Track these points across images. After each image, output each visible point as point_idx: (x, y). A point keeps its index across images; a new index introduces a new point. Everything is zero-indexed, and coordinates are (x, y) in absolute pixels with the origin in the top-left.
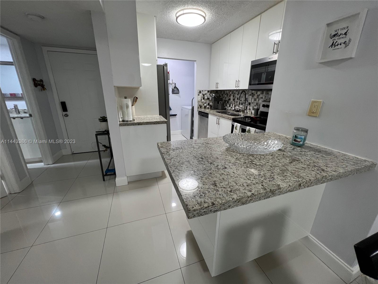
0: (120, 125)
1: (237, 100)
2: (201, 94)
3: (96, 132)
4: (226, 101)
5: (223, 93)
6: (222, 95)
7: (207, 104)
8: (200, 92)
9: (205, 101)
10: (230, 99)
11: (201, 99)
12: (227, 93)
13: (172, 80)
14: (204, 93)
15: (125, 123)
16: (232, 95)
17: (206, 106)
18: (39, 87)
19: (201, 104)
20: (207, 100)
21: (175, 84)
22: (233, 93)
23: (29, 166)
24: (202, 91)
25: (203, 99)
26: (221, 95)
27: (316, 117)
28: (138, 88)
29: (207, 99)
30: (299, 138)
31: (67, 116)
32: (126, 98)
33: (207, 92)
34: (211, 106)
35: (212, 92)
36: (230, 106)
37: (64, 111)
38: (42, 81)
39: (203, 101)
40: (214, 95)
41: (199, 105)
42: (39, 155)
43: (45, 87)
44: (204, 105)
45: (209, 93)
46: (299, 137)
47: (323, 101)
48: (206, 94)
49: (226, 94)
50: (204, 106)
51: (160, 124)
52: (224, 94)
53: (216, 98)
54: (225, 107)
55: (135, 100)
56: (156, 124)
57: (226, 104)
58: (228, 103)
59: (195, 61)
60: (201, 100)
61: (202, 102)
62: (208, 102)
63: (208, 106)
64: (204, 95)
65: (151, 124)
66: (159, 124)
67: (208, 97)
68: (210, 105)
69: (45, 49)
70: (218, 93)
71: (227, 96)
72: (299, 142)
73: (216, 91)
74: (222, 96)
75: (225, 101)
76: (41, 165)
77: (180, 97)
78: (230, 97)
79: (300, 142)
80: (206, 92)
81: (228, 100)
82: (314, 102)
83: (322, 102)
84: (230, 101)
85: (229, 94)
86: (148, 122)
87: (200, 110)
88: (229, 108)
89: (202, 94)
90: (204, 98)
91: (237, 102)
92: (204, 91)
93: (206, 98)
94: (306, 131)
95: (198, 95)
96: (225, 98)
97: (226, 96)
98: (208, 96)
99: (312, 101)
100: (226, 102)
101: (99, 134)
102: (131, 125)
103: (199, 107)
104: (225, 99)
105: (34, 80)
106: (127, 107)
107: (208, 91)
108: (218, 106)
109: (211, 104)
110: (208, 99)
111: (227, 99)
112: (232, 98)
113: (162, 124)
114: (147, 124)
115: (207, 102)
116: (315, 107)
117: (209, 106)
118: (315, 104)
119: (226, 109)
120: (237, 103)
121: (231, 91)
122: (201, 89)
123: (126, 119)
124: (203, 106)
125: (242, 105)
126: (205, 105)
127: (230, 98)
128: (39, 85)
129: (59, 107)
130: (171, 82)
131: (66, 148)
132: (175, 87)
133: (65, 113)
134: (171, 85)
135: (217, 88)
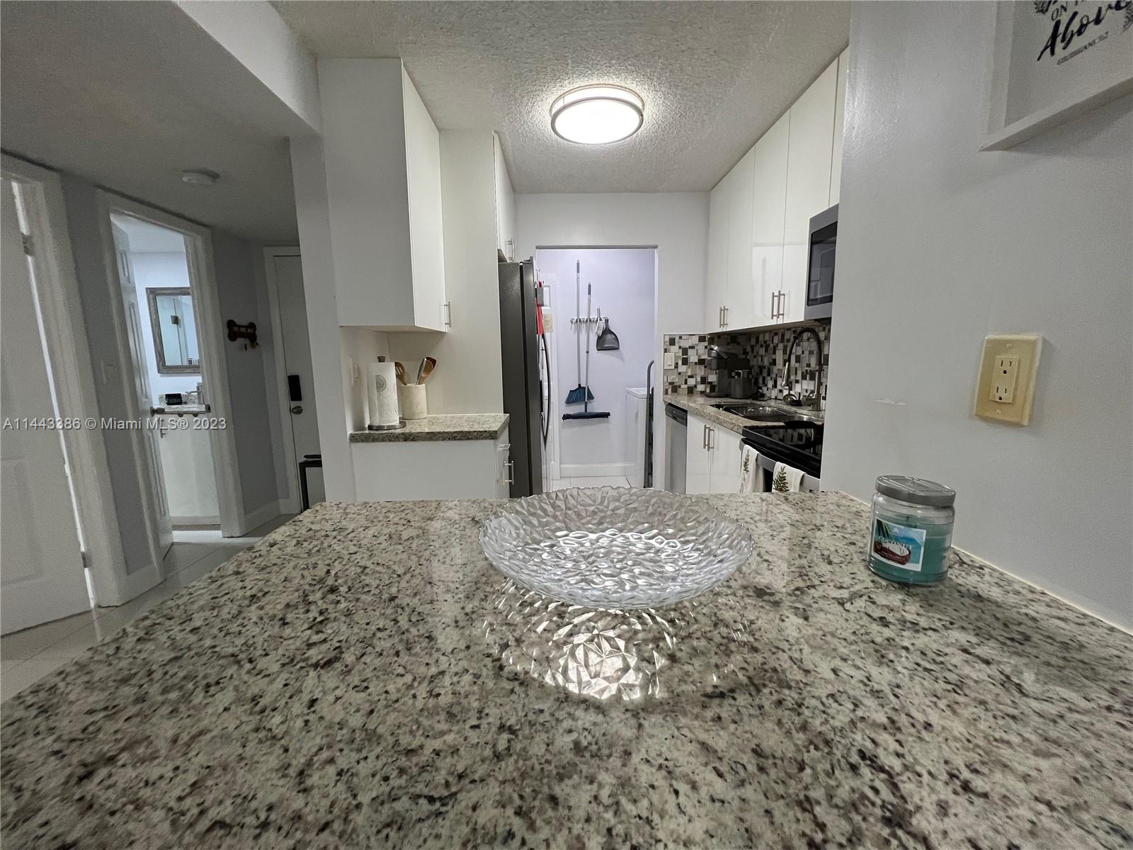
0: (353, 439)
1: (797, 365)
2: (675, 349)
3: (306, 457)
4: (764, 367)
5: (753, 341)
6: (752, 347)
7: (699, 380)
8: (672, 342)
9: (690, 370)
10: (774, 362)
11: (677, 364)
12: (765, 342)
13: (599, 310)
14: (685, 344)
16: (781, 346)
17: (695, 386)
18: (240, 341)
19: (673, 378)
20: (698, 366)
21: (607, 321)
22: (782, 341)
23: (178, 536)
24: (680, 338)
25: (683, 364)
26: (749, 349)
27: (1017, 425)
29: (696, 363)
30: (897, 539)
31: (298, 411)
32: (381, 359)
33: (697, 342)
34: (713, 387)
35: (716, 339)
36: (775, 386)
37: (293, 399)
38: (252, 326)
39: (682, 368)
40: (716, 348)
41: (670, 383)
42: (212, 511)
43: (258, 341)
44: (686, 383)
45: (706, 344)
46: (896, 530)
47: (1045, 341)
48: (692, 347)
49: (762, 346)
50: (686, 386)
51: (472, 439)
52: (759, 346)
53: (723, 358)
54: (761, 388)
55: (425, 366)
56: (460, 439)
57: (764, 378)
58: (769, 375)
59: (656, 247)
60: (676, 366)
61: (680, 373)
62: (700, 371)
63: (701, 388)
64: (685, 351)
65: (443, 440)
66: (468, 439)
67: (699, 356)
68: (709, 383)
69: (269, 252)
70: (738, 344)
71: (766, 351)
72: (903, 564)
73: (729, 337)
74: (752, 351)
75: (761, 368)
76: (215, 536)
77: (623, 360)
78: (774, 353)
79: (904, 560)
80: (695, 340)
81: (770, 363)
82: (996, 347)
83: (1040, 346)
84: (775, 369)
85: (771, 346)
86: (433, 433)
87: (672, 399)
88: (773, 391)
89: (680, 347)
90: (685, 362)
91: (796, 369)
92: (687, 337)
93: (693, 358)
94: (945, 504)
95: (666, 351)
96: (760, 359)
97: (762, 351)
98: (701, 351)
99: (989, 342)
100: (765, 374)
102: (383, 440)
103: (670, 391)
104: (760, 363)
105: (231, 324)
106: (381, 385)
107: (702, 339)
108: (730, 384)
109: (713, 378)
110: (701, 362)
111: (766, 363)
112: (779, 357)
113: (477, 439)
114: (431, 439)
115: (698, 372)
116: (1005, 372)
117: (703, 386)
118: (1005, 357)
119: (763, 395)
120: (796, 374)
121: (776, 334)
122: (675, 333)
123: (376, 421)
124: (684, 386)
125: (812, 382)
126: (691, 382)
127: (774, 357)
128: (243, 335)
129: (283, 389)
130: (594, 316)
131: (288, 497)
132: (607, 331)
133: (294, 404)
134: (594, 325)
135: (723, 325)
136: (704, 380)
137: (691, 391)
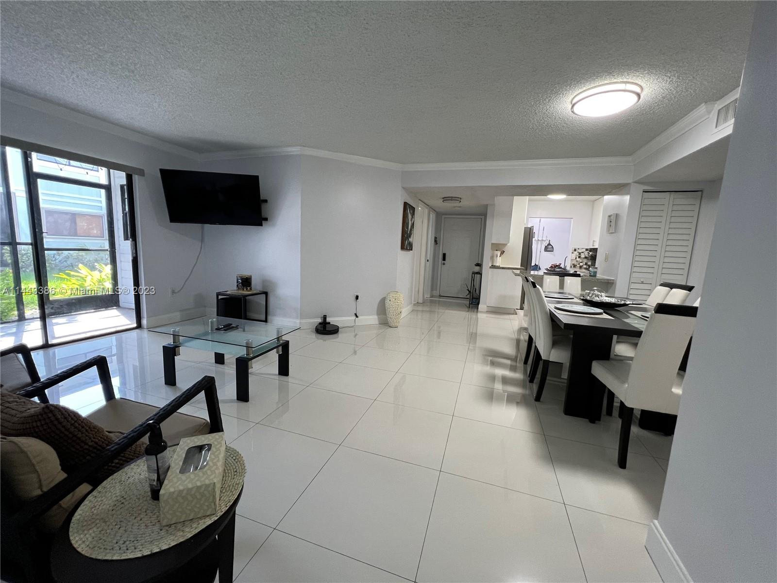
0: (490, 268)
2: (576, 252)
7: (584, 263)
8: (575, 250)
9: (581, 260)
13: (547, 237)
14: (580, 251)
15: (493, 267)
19: (575, 262)
21: (550, 241)
24: (579, 249)
28: (506, 244)
29: (584, 258)
31: (444, 264)
32: (497, 250)
35: (592, 250)
37: (443, 260)
39: (578, 259)
40: (591, 253)
43: (437, 242)
48: (583, 252)
55: (503, 252)
59: (572, 218)
60: (576, 258)
62: (585, 261)
63: (585, 266)
64: (580, 254)
69: (443, 216)
77: (554, 255)
80: (584, 250)
89: (578, 252)
90: (579, 257)
92: (581, 249)
93: (583, 256)
95: (572, 253)
98: (586, 254)
101: (474, 273)
103: (573, 267)
105: (435, 238)
106: (497, 256)
107: (587, 250)
110: (586, 258)
122: (577, 247)
123: (494, 264)
124: (578, 266)
126: (581, 264)
129: (441, 257)
130: (544, 239)
131: (436, 290)
132: (549, 244)
133: (443, 262)
134: (544, 242)
135: (593, 246)
136: (586, 264)
137: (581, 267)
